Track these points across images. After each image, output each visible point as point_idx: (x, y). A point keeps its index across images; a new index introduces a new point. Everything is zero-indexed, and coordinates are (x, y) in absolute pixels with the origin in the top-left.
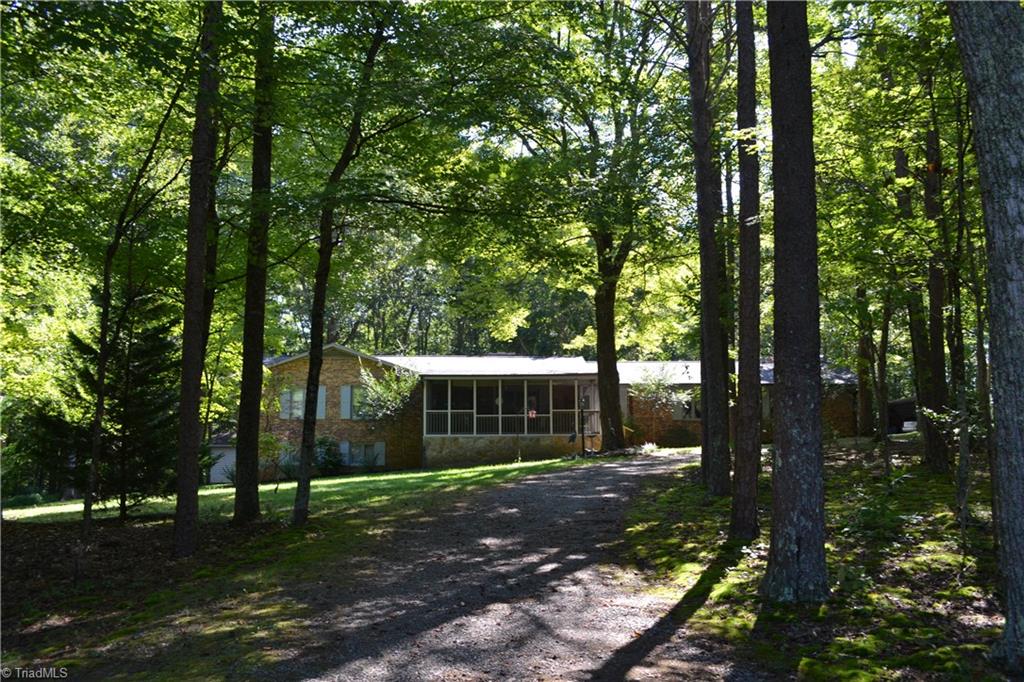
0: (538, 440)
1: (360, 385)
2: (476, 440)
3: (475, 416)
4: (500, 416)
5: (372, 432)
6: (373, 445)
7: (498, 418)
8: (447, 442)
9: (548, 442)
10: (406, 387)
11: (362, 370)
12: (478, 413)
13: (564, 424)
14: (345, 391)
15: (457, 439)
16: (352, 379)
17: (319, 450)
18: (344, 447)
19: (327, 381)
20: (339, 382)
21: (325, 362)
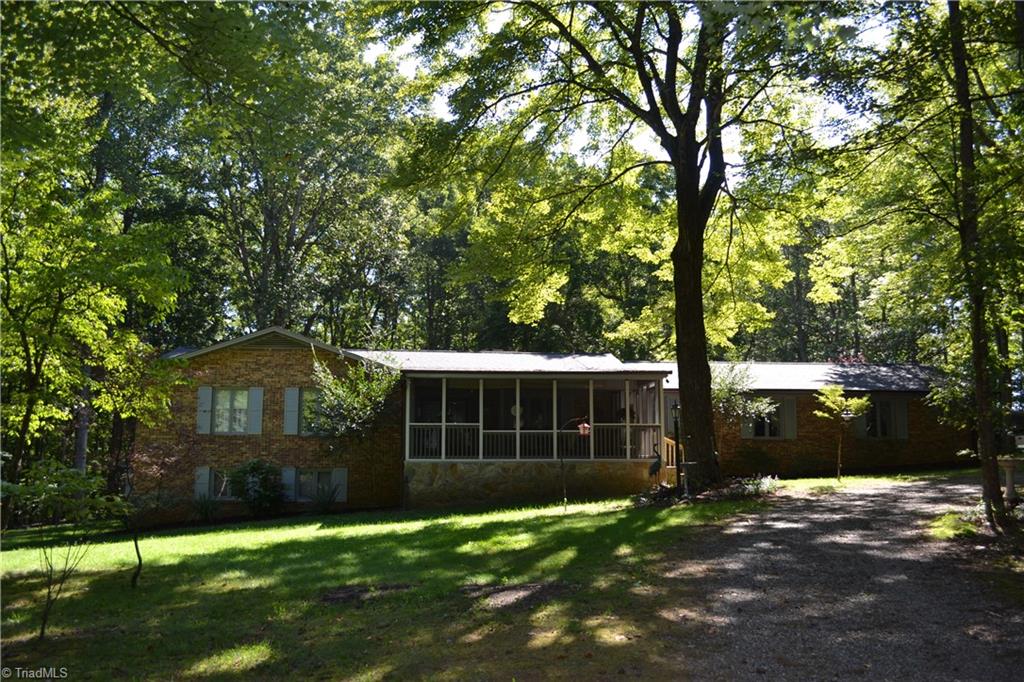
0: (573, 467)
1: (314, 387)
2: (482, 466)
3: (481, 432)
4: (518, 432)
5: (328, 453)
6: (329, 473)
7: (515, 435)
8: (440, 471)
9: (587, 470)
10: (379, 389)
11: (316, 364)
12: (484, 429)
13: (610, 444)
14: (291, 396)
15: (454, 465)
16: (301, 378)
17: (250, 479)
18: (289, 475)
19: (266, 381)
20: (282, 382)
21: (262, 353)
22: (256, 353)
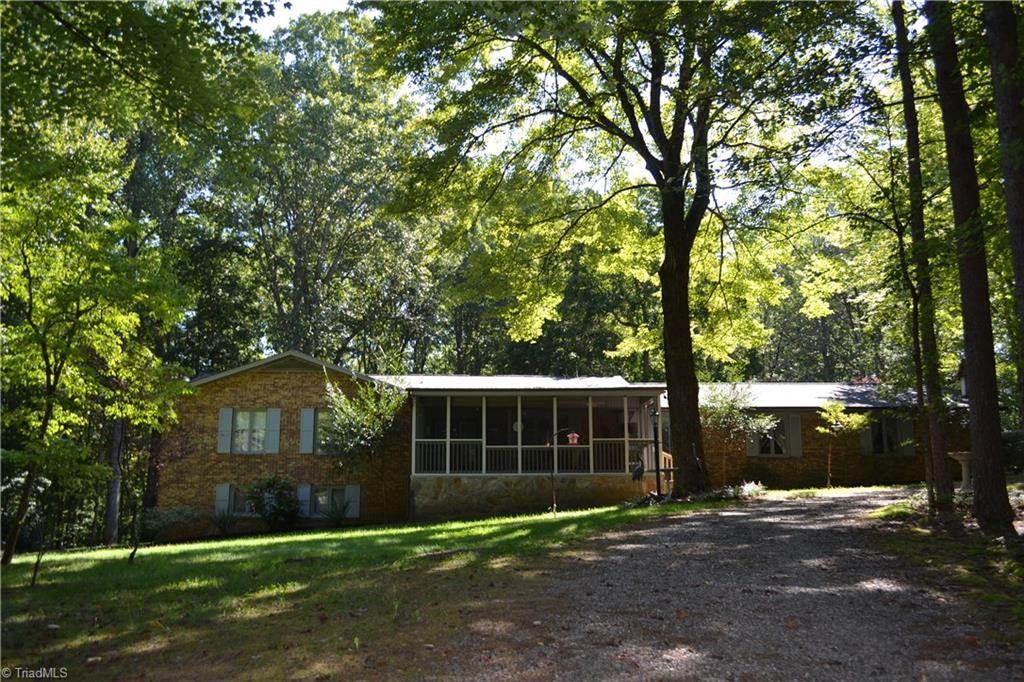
0: (573, 481)
1: (325, 406)
2: (485, 481)
3: (484, 447)
4: (520, 447)
5: (340, 471)
6: (343, 490)
7: (516, 450)
8: (444, 485)
9: (587, 484)
10: (388, 409)
11: (329, 385)
12: (481, 443)
13: (611, 459)
14: (307, 415)
15: (458, 480)
16: (315, 399)
17: (266, 495)
18: (304, 492)
19: (283, 402)
20: (298, 403)
21: (280, 376)
22: (274, 376)
